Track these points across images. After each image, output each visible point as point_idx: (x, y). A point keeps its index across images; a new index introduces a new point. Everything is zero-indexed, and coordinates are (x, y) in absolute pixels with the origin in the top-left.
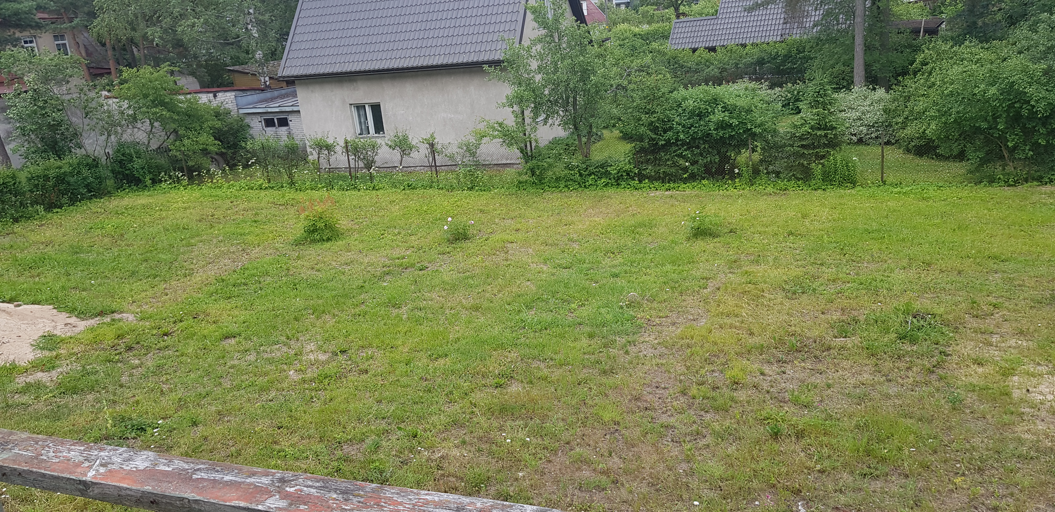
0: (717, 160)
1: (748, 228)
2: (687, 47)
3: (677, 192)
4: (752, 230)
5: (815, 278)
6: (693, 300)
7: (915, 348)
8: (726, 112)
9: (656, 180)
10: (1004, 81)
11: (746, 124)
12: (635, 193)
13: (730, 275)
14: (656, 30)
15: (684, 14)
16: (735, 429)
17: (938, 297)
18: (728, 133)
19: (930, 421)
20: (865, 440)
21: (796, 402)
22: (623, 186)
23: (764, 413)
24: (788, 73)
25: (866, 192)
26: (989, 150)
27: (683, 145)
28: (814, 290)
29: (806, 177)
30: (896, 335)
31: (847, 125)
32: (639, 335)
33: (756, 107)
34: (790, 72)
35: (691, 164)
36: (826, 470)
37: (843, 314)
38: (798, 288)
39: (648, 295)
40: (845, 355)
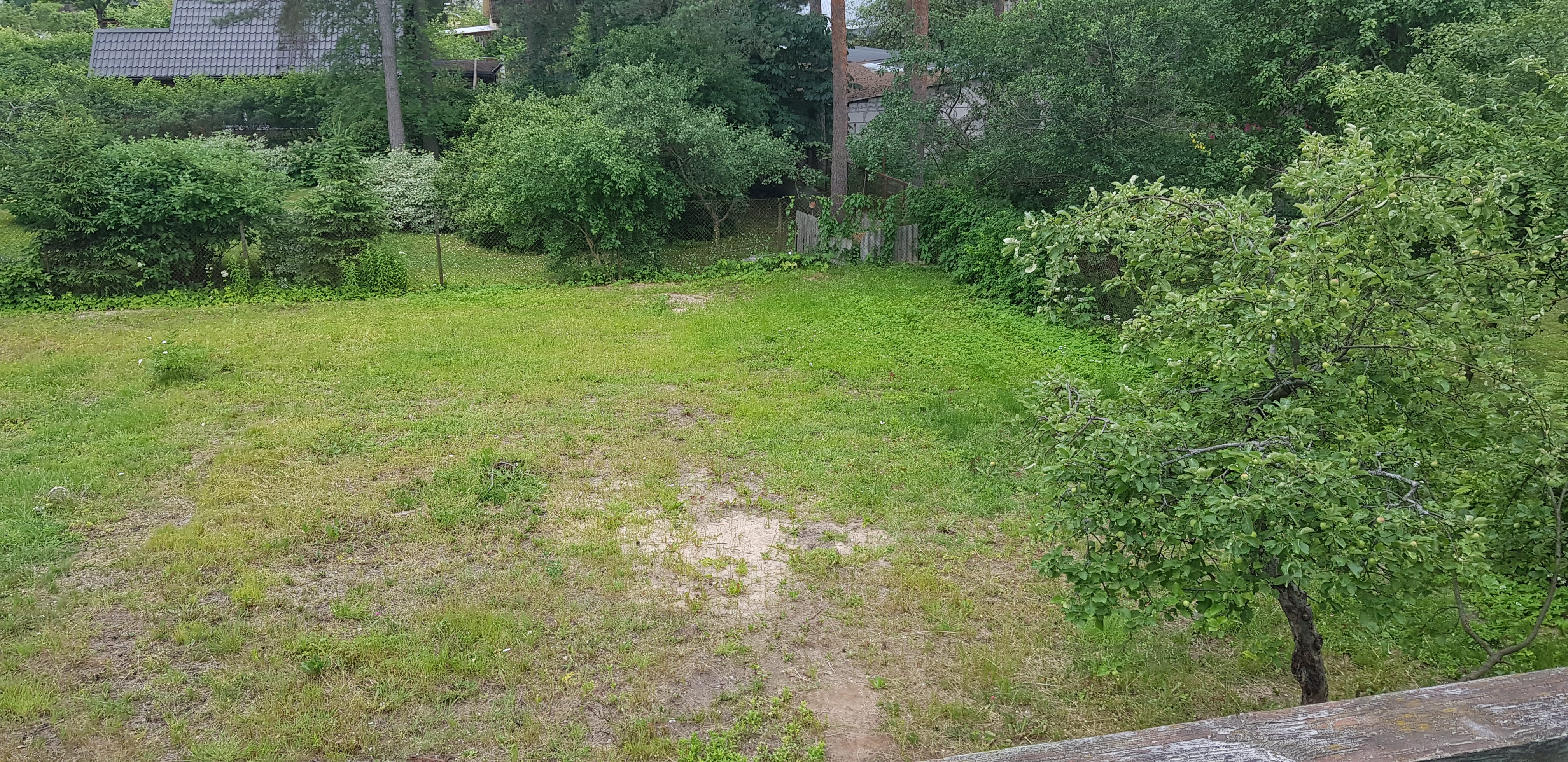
0: (191, 258)
1: (252, 361)
2: (123, 74)
3: (127, 311)
4: (258, 365)
5: (359, 428)
6: (169, 485)
7: (501, 510)
8: (198, 182)
9: (87, 292)
10: (578, 148)
11: (232, 200)
12: (50, 315)
13: (229, 438)
14: (67, 43)
15: (113, 21)
16: (253, 678)
17: (525, 437)
18: (204, 215)
19: (526, 607)
20: (445, 651)
21: (344, 617)
22: (24, 306)
23: (297, 645)
24: (294, 125)
25: (421, 300)
26: (571, 239)
27: (130, 233)
28: (359, 446)
29: (334, 281)
30: (476, 496)
31: (387, 204)
32: (75, 556)
33: (246, 174)
34: (296, 123)
35: (149, 265)
36: (394, 707)
37: (403, 477)
38: (335, 446)
39: (87, 486)
40: (409, 535)
